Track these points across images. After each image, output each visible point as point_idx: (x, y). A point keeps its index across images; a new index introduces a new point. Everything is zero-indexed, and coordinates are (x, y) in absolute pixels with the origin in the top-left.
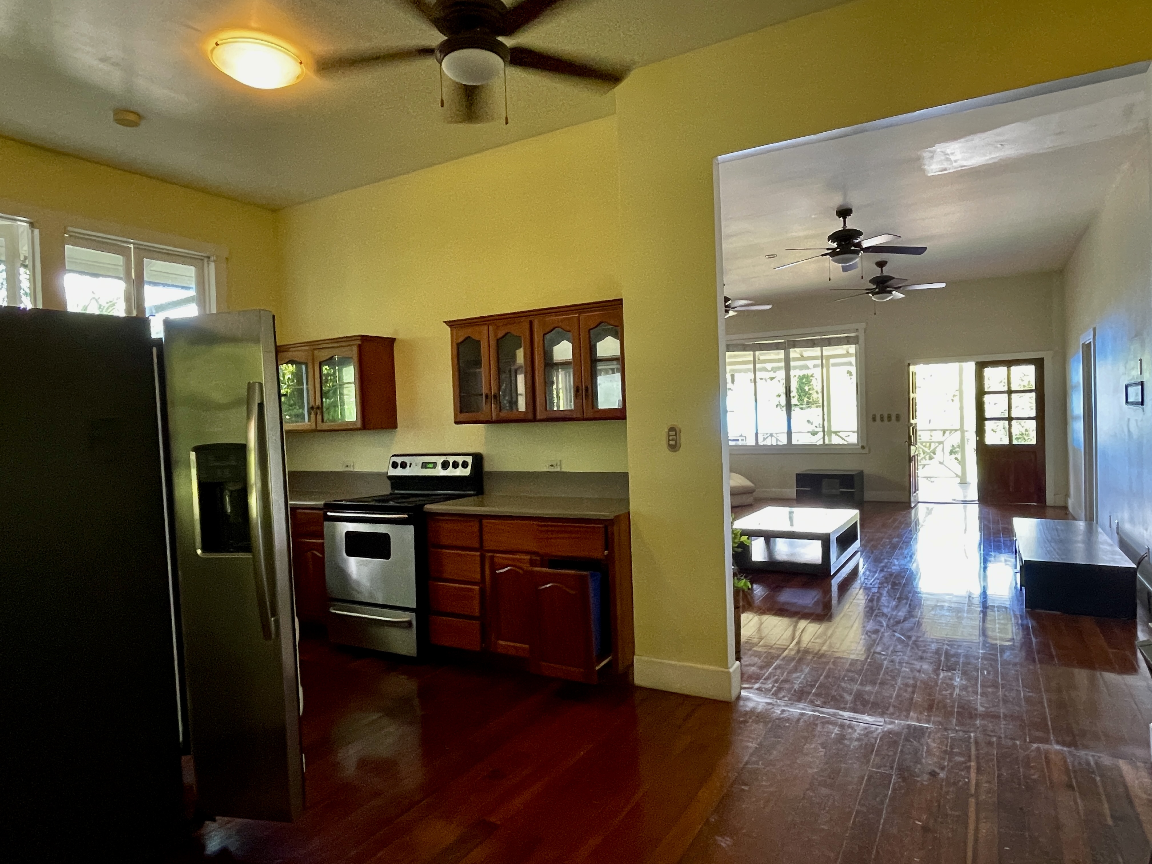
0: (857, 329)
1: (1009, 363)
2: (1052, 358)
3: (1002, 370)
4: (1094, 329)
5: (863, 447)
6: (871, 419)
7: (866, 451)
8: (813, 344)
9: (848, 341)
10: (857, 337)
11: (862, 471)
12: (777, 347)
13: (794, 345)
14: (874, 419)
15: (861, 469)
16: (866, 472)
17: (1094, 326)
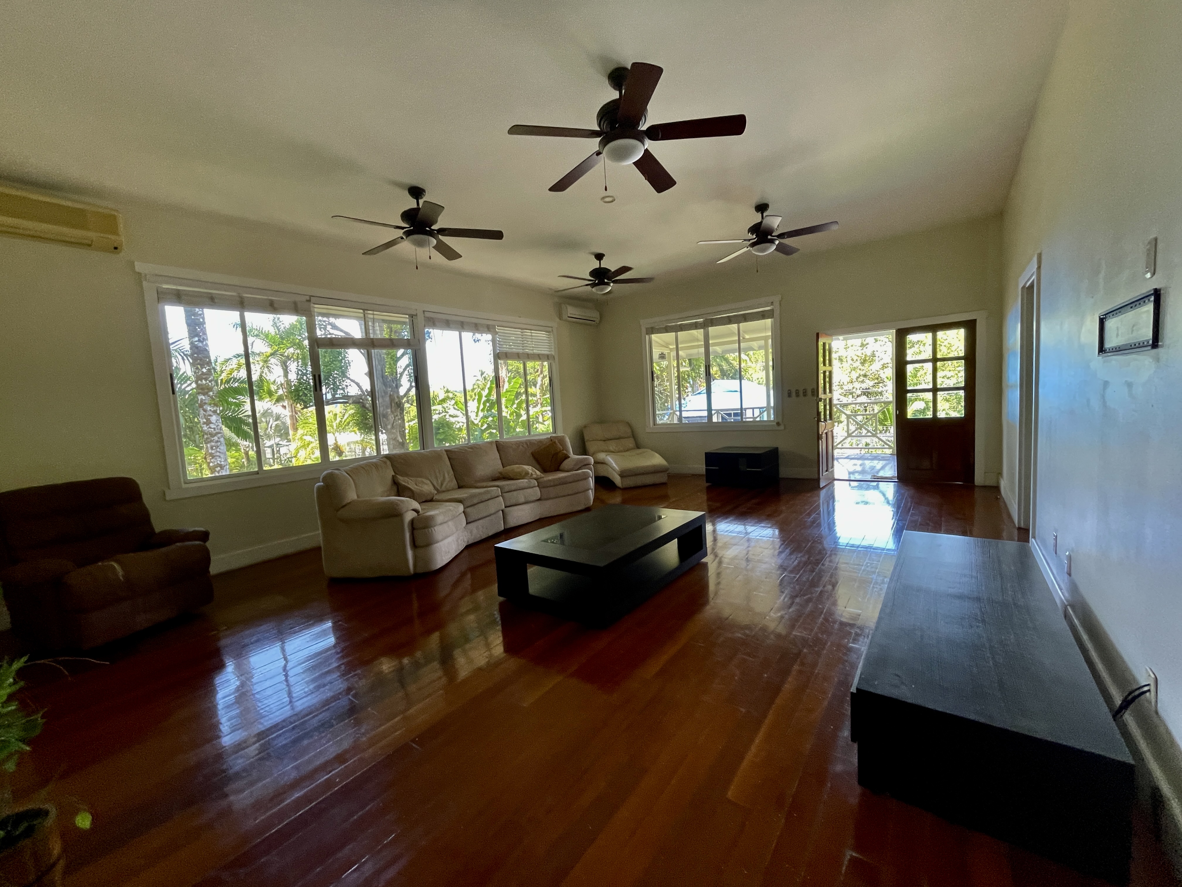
0: (772, 302)
1: (933, 329)
2: (987, 318)
3: (926, 337)
4: (1040, 256)
5: (778, 424)
6: (786, 394)
7: (782, 427)
8: (729, 321)
9: (763, 316)
10: (772, 311)
11: (777, 448)
12: (696, 326)
13: (713, 323)
14: (790, 395)
15: (775, 446)
16: (780, 449)
17: (1039, 251)
